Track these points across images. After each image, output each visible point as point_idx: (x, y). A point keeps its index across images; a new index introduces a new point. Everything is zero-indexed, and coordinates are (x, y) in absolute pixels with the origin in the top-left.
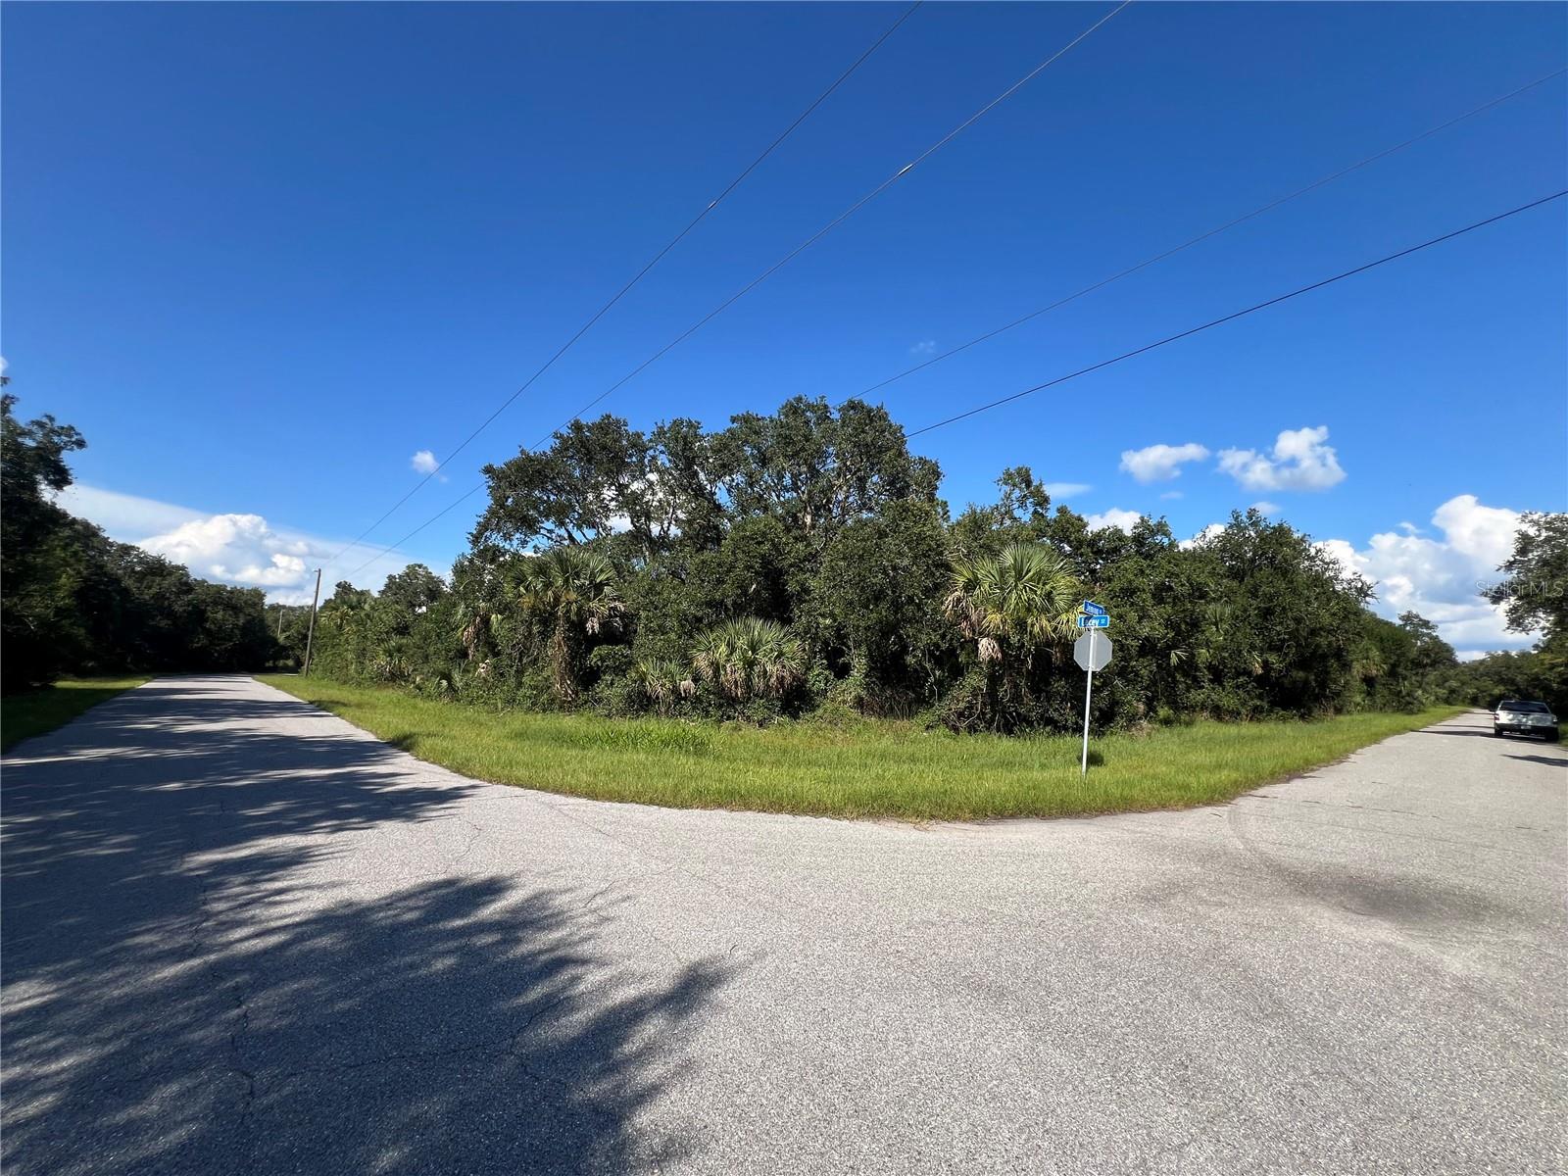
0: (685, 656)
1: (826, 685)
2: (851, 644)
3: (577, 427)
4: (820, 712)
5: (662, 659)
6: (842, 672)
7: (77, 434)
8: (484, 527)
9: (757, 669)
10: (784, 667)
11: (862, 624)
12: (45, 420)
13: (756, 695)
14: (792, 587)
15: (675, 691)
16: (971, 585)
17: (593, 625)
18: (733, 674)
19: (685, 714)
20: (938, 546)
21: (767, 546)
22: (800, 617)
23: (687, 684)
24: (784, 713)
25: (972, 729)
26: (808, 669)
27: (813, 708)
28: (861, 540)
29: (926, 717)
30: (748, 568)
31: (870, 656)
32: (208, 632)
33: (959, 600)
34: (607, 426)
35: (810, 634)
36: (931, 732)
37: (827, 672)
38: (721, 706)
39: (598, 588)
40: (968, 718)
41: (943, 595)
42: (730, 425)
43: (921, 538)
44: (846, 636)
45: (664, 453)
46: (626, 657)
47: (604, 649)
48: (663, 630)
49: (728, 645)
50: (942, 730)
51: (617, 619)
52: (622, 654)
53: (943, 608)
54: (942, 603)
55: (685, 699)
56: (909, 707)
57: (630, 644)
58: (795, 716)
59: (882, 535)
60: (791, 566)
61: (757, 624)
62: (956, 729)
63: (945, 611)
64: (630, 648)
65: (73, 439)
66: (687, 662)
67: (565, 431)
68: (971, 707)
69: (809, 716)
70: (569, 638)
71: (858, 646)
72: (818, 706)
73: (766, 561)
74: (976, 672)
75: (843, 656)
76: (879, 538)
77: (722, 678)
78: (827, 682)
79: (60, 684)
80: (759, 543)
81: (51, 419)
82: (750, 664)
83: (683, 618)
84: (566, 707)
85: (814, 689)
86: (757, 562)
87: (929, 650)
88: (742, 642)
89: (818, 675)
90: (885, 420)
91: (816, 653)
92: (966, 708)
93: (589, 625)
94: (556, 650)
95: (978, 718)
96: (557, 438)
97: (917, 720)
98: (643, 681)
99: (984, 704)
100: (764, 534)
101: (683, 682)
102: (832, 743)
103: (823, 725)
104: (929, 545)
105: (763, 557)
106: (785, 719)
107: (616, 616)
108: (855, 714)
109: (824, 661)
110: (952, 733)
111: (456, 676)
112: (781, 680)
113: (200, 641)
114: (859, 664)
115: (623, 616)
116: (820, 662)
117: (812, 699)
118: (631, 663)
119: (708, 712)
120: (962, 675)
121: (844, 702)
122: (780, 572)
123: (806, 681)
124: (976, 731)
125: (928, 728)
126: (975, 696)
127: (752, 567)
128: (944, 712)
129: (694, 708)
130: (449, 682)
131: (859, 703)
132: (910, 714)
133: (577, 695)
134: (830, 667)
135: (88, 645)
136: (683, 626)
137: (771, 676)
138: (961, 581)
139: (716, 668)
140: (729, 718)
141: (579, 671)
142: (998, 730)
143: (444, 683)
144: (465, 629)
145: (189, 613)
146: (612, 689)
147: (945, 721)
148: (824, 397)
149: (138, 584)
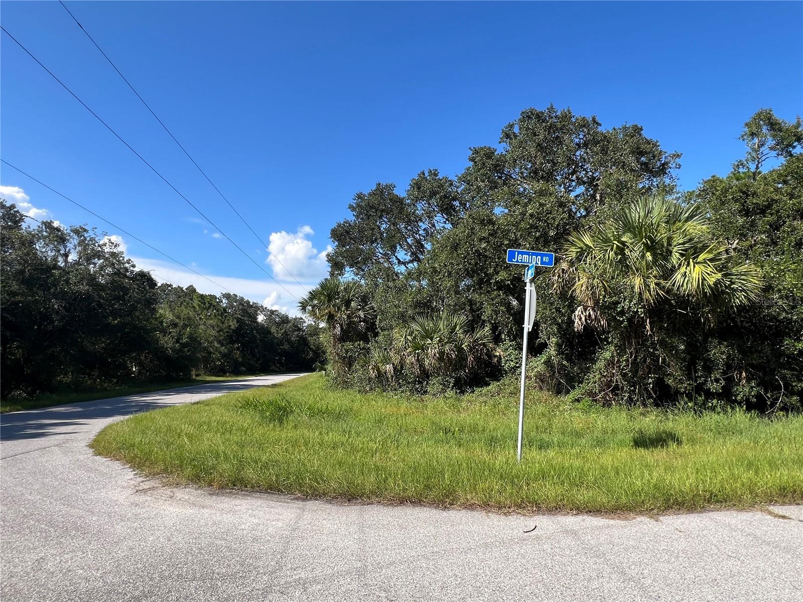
17: (338, 330)
23: (389, 367)
33: (564, 271)
39: (349, 303)
46: (363, 349)
47: (348, 346)
52: (360, 347)
53: (553, 280)
63: (553, 284)
89: (510, 355)
101: (387, 365)
116: (509, 343)
149: (277, 329)
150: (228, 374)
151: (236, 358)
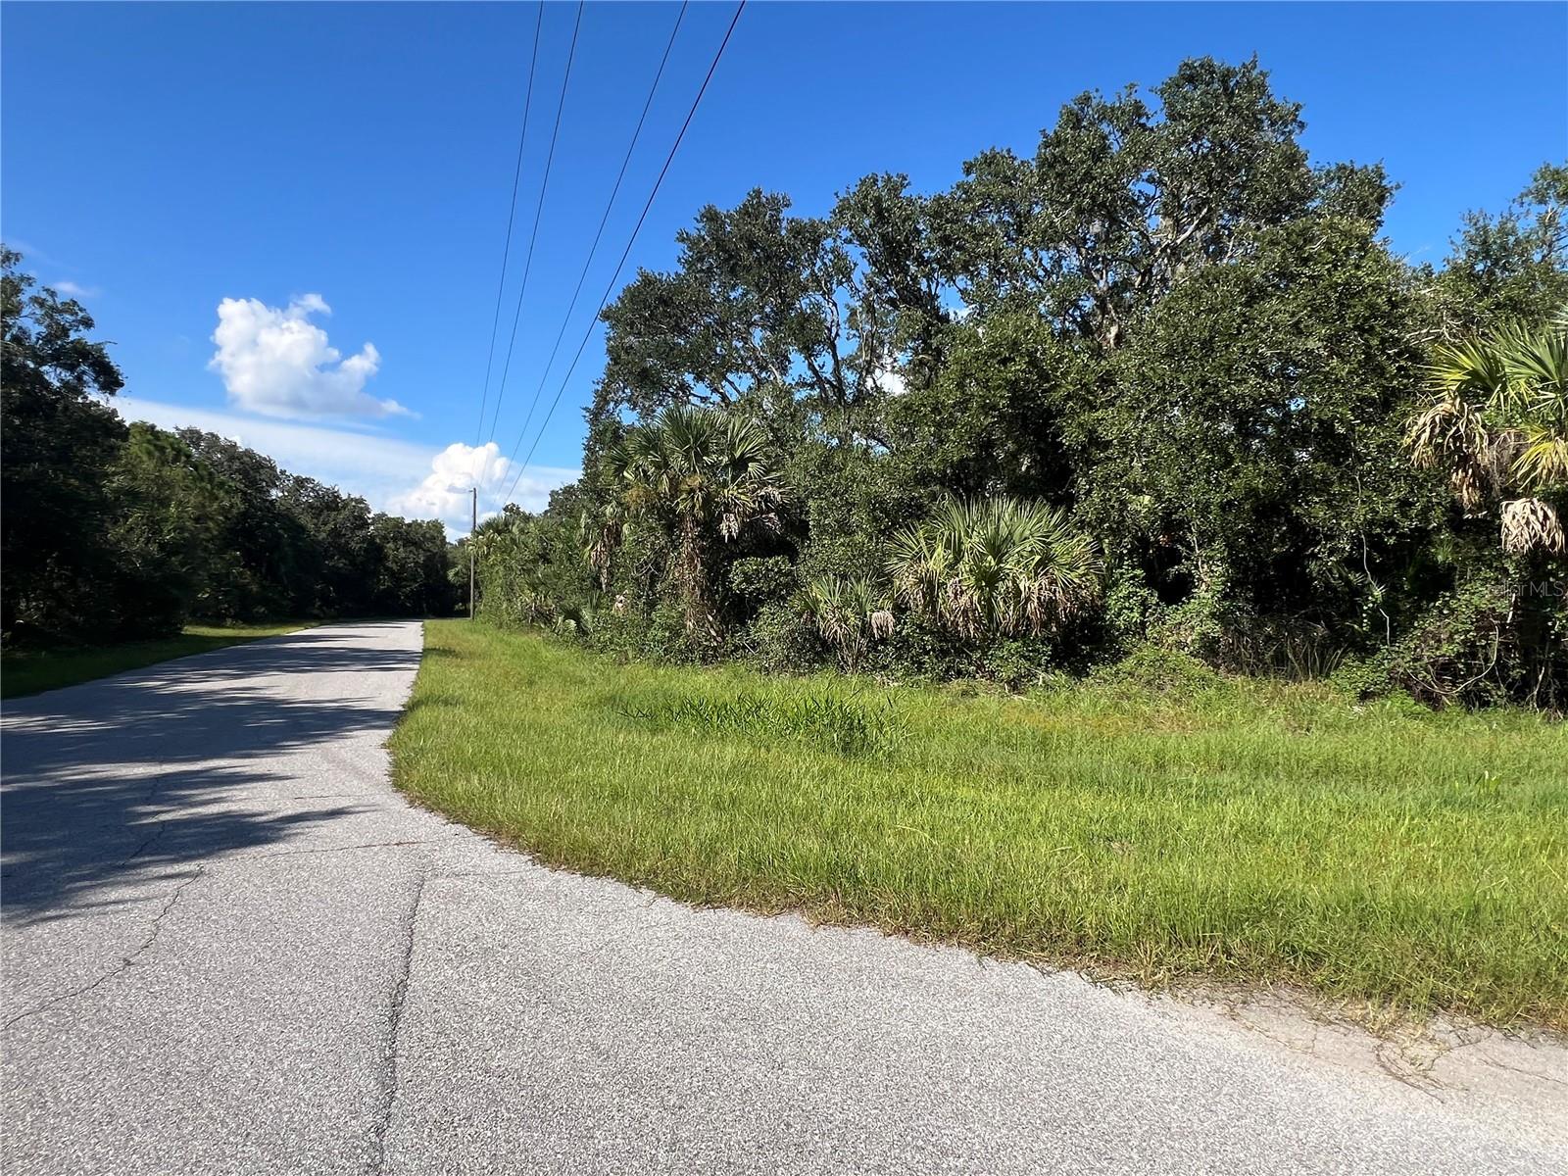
0: (880, 572)
1: (1143, 614)
2: (1193, 538)
3: (711, 216)
4: (1128, 664)
5: (844, 577)
6: (1177, 591)
7: (81, 310)
8: (603, 398)
9: (1001, 586)
10: (1053, 582)
11: (1217, 499)
12: (44, 295)
13: (1005, 634)
14: (1071, 437)
15: (865, 629)
16: (1481, 386)
17: (730, 526)
18: (960, 596)
19: (884, 667)
20: (1394, 305)
21: (1019, 365)
22: (1088, 493)
23: (882, 617)
24: (1059, 666)
25: (1474, 700)
26: (1105, 587)
27: (1116, 658)
28: (1210, 311)
29: (1356, 673)
30: (987, 408)
31: (1233, 561)
32: (392, 573)
33: (1448, 420)
34: (757, 208)
35: (1110, 525)
36: (1374, 706)
37: (1145, 592)
38: (944, 653)
39: (740, 465)
40: (1465, 678)
41: (1405, 415)
42: (962, 178)
43: (1349, 293)
44: (1183, 524)
45: (850, 242)
46: (786, 575)
47: (751, 564)
48: (844, 529)
49: (947, 547)
50: (1398, 702)
51: (772, 515)
52: (780, 570)
53: (1407, 441)
54: (1403, 432)
55: (883, 641)
56: (1322, 656)
57: (792, 555)
58: (1079, 672)
59: (1255, 295)
60: (1069, 397)
61: (1004, 509)
62: (1430, 699)
63: (1410, 449)
64: (793, 561)
65: (79, 318)
66: (884, 581)
67: (694, 229)
68: (1471, 651)
69: (1105, 671)
70: (703, 550)
71: (1207, 539)
72: (1127, 654)
73: (1019, 395)
74: (1486, 580)
75: (1179, 563)
76: (1247, 304)
77: (940, 607)
78: (1146, 610)
79: (189, 630)
80: (1004, 362)
81: (53, 294)
82: (989, 580)
83: (876, 505)
84: (710, 657)
85: (1120, 623)
86: (1002, 397)
87: (1369, 535)
88: (974, 542)
89: (1128, 598)
90: (1262, 88)
91: (1121, 557)
92: (1459, 656)
93: (723, 526)
94: (684, 571)
95: (1491, 677)
96: (683, 240)
97: (1340, 677)
98: (813, 613)
99: (1505, 647)
100: (1015, 345)
101: (875, 615)
102: (1149, 724)
103: (1136, 689)
104: (1371, 306)
105: (1013, 385)
106: (1061, 677)
107: (769, 511)
108: (1199, 668)
109: (1138, 572)
110: (1422, 707)
111: (586, 614)
112: (1049, 606)
113: (385, 583)
114: (1210, 578)
115: (781, 510)
116: (1130, 574)
117: (1113, 640)
118: (794, 584)
119: (921, 664)
120: (1450, 587)
121: (1180, 645)
122: (1049, 415)
123: (1105, 608)
124: (1485, 704)
125: (1365, 696)
126: (1484, 629)
127: (994, 407)
128: (1404, 664)
129: (899, 658)
130: (578, 623)
131: (1209, 649)
132: (1320, 665)
133: (723, 638)
134: (1150, 582)
135: (254, 588)
136: (876, 519)
137: (1028, 599)
138: (1453, 378)
139: (930, 587)
140: (959, 673)
141: (723, 601)
142: (1543, 702)
143: (573, 623)
144: (593, 548)
145: (366, 550)
146: (770, 626)
147: (1407, 684)
148: (1132, 86)
149: (315, 521)
150: (229, 621)
151: (245, 585)
